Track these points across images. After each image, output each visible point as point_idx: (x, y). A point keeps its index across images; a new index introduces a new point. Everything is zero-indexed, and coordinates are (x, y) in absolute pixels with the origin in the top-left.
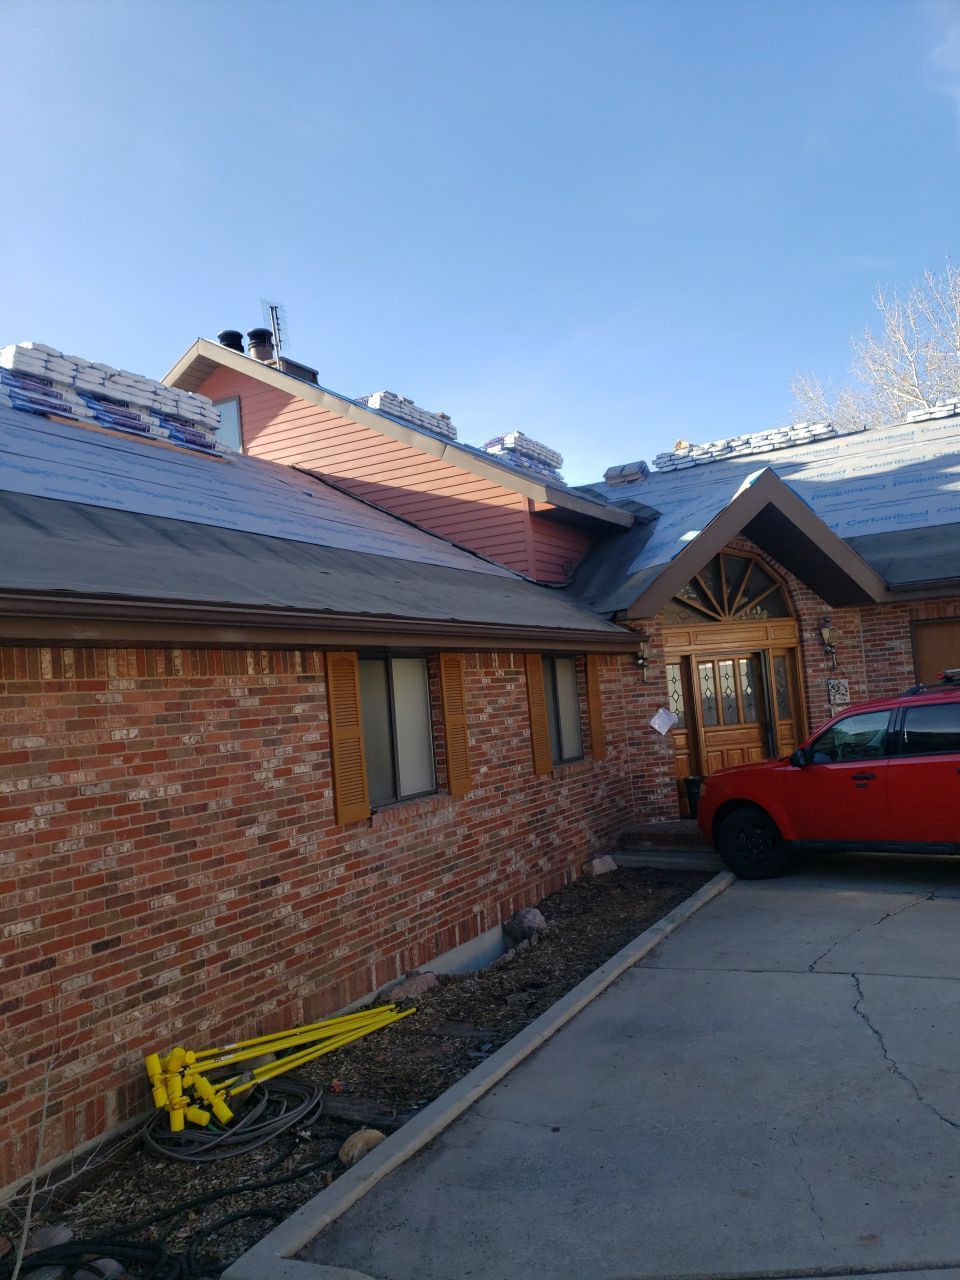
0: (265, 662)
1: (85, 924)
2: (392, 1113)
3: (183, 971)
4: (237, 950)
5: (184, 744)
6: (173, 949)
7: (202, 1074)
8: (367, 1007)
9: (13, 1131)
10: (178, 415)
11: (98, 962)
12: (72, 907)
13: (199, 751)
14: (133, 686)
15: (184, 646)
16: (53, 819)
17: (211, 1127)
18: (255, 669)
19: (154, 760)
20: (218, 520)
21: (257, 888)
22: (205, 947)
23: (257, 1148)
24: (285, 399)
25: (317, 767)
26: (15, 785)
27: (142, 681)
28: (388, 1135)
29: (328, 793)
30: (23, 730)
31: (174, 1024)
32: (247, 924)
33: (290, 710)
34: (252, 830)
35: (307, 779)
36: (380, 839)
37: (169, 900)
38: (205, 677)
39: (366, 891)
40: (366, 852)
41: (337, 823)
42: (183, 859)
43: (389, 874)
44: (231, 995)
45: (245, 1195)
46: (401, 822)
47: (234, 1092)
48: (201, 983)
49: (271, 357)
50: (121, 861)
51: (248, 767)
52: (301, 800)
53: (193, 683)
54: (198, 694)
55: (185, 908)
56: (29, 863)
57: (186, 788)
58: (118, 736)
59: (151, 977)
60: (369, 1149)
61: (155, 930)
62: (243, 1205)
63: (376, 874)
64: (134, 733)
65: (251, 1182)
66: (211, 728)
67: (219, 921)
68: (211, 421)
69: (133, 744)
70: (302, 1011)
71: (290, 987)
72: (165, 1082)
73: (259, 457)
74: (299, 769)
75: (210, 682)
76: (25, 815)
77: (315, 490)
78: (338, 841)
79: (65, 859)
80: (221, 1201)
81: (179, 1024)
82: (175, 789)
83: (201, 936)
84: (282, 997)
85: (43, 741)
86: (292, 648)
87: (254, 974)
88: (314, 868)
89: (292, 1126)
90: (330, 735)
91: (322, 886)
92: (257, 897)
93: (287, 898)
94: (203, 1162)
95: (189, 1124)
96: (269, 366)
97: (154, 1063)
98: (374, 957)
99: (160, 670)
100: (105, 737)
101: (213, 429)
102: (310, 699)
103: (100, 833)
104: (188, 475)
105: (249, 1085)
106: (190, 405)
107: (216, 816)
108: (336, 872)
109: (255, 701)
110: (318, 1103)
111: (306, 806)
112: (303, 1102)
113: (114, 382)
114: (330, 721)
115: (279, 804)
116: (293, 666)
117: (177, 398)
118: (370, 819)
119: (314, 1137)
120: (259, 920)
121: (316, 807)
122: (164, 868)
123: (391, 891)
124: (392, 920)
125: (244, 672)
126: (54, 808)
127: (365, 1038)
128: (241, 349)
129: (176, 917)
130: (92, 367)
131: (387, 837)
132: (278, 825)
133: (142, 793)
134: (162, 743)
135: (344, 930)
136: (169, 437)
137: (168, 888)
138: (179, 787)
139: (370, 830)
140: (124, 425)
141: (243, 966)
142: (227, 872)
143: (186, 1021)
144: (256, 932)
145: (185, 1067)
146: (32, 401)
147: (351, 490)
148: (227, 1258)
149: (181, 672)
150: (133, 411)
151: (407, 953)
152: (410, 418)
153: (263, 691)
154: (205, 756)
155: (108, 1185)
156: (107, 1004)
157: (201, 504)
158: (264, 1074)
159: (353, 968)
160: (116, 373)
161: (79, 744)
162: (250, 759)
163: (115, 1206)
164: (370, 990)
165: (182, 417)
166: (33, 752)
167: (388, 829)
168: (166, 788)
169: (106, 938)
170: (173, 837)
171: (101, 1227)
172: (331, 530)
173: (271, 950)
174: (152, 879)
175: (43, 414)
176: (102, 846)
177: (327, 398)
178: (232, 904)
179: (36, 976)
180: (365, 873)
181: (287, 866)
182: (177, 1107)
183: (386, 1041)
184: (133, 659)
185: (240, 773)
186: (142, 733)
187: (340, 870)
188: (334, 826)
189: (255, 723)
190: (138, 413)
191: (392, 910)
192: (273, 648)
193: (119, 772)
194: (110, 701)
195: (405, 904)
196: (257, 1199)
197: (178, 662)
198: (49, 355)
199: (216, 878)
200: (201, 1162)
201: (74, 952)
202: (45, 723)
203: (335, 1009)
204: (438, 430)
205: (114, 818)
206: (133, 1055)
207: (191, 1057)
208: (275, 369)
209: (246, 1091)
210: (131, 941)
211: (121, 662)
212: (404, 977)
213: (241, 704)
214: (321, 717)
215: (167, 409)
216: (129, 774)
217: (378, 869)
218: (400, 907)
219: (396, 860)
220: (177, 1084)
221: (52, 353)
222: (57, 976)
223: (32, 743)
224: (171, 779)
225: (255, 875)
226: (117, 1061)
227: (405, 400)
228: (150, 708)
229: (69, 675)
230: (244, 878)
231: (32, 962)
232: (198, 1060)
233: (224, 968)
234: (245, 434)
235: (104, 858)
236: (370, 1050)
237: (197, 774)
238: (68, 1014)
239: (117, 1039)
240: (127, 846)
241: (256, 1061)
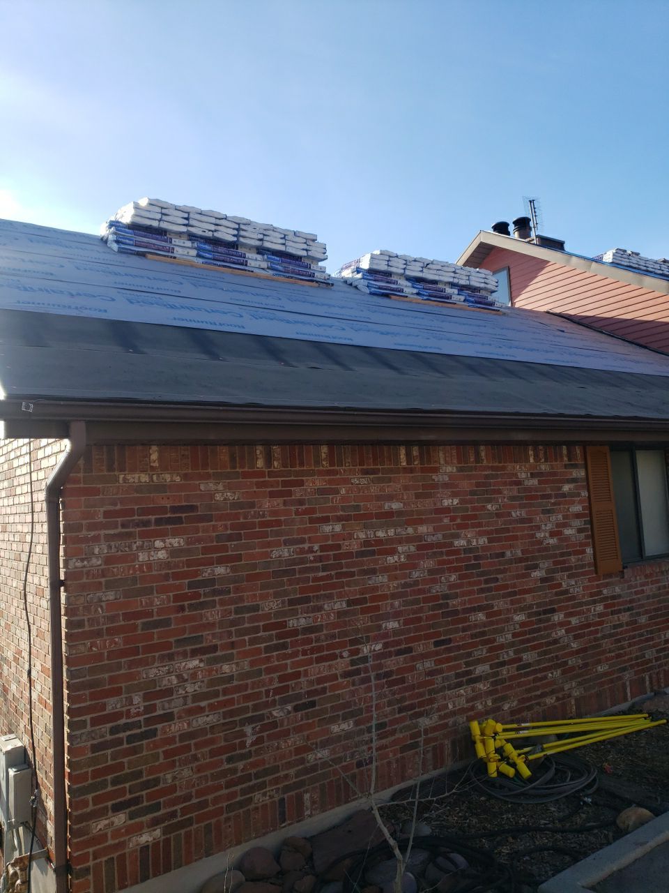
0: (541, 454)
1: (429, 627)
2: (656, 799)
3: (492, 667)
4: (528, 657)
5: (488, 510)
6: (485, 651)
7: (508, 741)
8: (624, 713)
9: (391, 755)
10: (469, 285)
11: (437, 653)
12: (421, 615)
13: (498, 515)
14: (455, 470)
15: (486, 443)
16: (408, 555)
17: (515, 778)
18: (534, 459)
19: (469, 520)
20: (503, 355)
21: (540, 615)
22: (506, 652)
23: (551, 802)
24: (541, 264)
25: (580, 531)
26: (387, 532)
27: (460, 467)
28: (657, 815)
29: (589, 550)
30: (390, 498)
31: (486, 703)
32: (534, 639)
33: (560, 488)
34: (535, 573)
35: (573, 539)
36: (629, 587)
37: (481, 616)
38: (501, 465)
39: (620, 625)
40: (619, 596)
41: (596, 573)
42: (489, 590)
43: (639, 614)
44: (524, 688)
45: (546, 834)
46: (646, 576)
47: (531, 757)
48: (504, 677)
49: (529, 236)
50: (451, 587)
51: (531, 528)
52: (569, 554)
53: (492, 468)
54: (496, 476)
55: (492, 623)
56: (395, 583)
57: (490, 540)
58: (446, 503)
59: (471, 668)
60: (642, 823)
61: (472, 636)
62: (546, 841)
63: (628, 613)
64: (456, 501)
65: (550, 826)
66: (506, 500)
67: (514, 635)
68: (491, 286)
69: (456, 509)
70: (574, 708)
71: (566, 689)
72: (483, 742)
73: (524, 307)
74: (568, 532)
75: (503, 468)
76: (393, 552)
77: (566, 327)
78: (598, 586)
79: (416, 583)
80: (530, 834)
81: (489, 703)
82: (483, 541)
83: (503, 644)
84: (560, 695)
85: (402, 505)
86: (560, 444)
87: (539, 675)
88: (581, 604)
89: (576, 791)
90: (590, 508)
91: (587, 618)
92: (540, 621)
93: (561, 624)
94: (514, 804)
95: (500, 774)
96: (529, 242)
97: (475, 727)
98: (627, 676)
99: (472, 460)
100: (439, 504)
101: (493, 292)
102: (574, 480)
103: (437, 567)
104: (479, 326)
105: (541, 754)
106: (477, 277)
107: (510, 561)
108: (597, 609)
109: (535, 482)
110: (594, 780)
111: (573, 559)
112: (582, 775)
113: (429, 269)
114: (589, 497)
115: (555, 556)
116: (561, 457)
117: (469, 274)
118: (623, 572)
119: (595, 803)
120: (542, 637)
121: (581, 560)
122: (478, 594)
123: (640, 628)
124: (641, 649)
125: (527, 460)
126: (409, 549)
127: (626, 736)
128: (508, 233)
129: (486, 629)
130: (415, 261)
131: (636, 586)
132: (554, 571)
133: (462, 542)
134: (474, 509)
135: (604, 652)
136: (464, 301)
137: (480, 609)
138: (486, 540)
139: (622, 580)
140: (435, 297)
141: (532, 668)
142: (519, 601)
143: (494, 701)
144: (540, 645)
145: (496, 733)
146: (380, 288)
147: (592, 324)
148: (539, 875)
149: (485, 461)
150: (440, 286)
151: (654, 676)
152: (636, 266)
153: (540, 474)
154: (502, 519)
155: (450, 803)
156: (443, 682)
157: (490, 345)
158: (552, 749)
159: (612, 681)
160: (430, 262)
161: (423, 508)
162: (532, 522)
163: (456, 818)
164: (625, 699)
165: (472, 286)
166: (396, 512)
167: (636, 580)
168: (477, 539)
169: (442, 638)
170: (483, 574)
171: (449, 830)
172: (582, 355)
173: (551, 660)
174: (470, 601)
175: (387, 296)
176: (438, 576)
177: (574, 259)
178: (523, 624)
179: (401, 658)
180: (619, 612)
181: (560, 601)
182: (492, 760)
183: (644, 742)
184: (454, 452)
185: (526, 532)
186: (461, 502)
187: (600, 608)
188: (594, 575)
189: (535, 497)
190: (444, 287)
191: (641, 642)
192: (547, 444)
193: (448, 527)
194: (441, 480)
195: (652, 639)
196: (556, 839)
197: (483, 454)
198: (390, 257)
199: (513, 605)
200: (511, 803)
201: (423, 644)
202: (403, 494)
203: (599, 710)
204: (661, 272)
205: (445, 558)
206: (461, 719)
207: (499, 727)
208: (534, 244)
209: (539, 758)
210: (458, 642)
211: (447, 455)
212: (653, 694)
213: (526, 483)
214: (583, 495)
215: (462, 282)
216: (453, 529)
217: (629, 609)
218: (647, 640)
219: (643, 604)
220: (492, 745)
221: (391, 255)
222: (413, 659)
223: (396, 506)
224: (481, 534)
225: (538, 605)
226: (451, 721)
227: (633, 253)
228: (466, 485)
229: (416, 463)
230: (531, 607)
231: (399, 647)
232: (505, 730)
233: (518, 669)
234: (513, 293)
235: (439, 584)
236: (631, 746)
237: (497, 531)
238: (421, 685)
239: (450, 706)
240: (453, 577)
241: (545, 738)
